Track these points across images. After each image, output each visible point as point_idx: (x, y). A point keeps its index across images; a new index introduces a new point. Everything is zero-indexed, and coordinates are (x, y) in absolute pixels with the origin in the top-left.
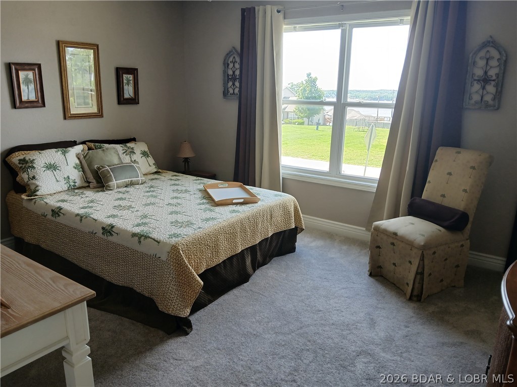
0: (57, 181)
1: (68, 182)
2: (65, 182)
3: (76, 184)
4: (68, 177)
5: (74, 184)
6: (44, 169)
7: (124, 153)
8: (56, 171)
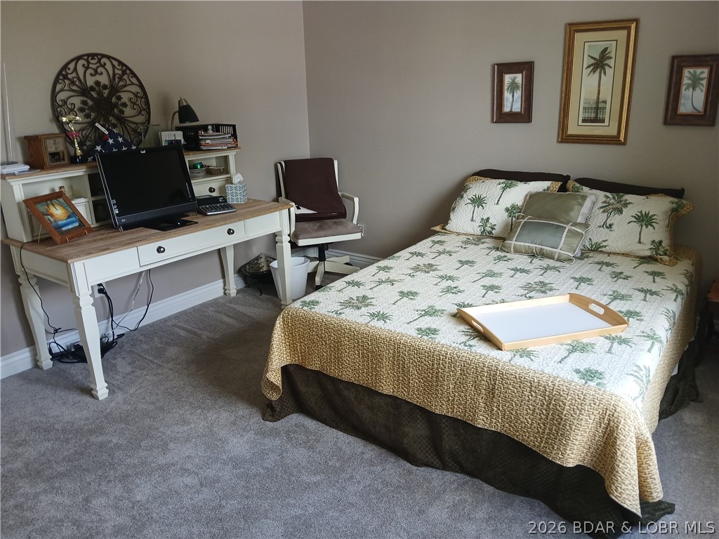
0: (472, 220)
1: (484, 226)
2: (481, 224)
3: (493, 232)
4: (488, 219)
5: (490, 229)
6: (470, 201)
7: (602, 207)
8: (478, 207)
